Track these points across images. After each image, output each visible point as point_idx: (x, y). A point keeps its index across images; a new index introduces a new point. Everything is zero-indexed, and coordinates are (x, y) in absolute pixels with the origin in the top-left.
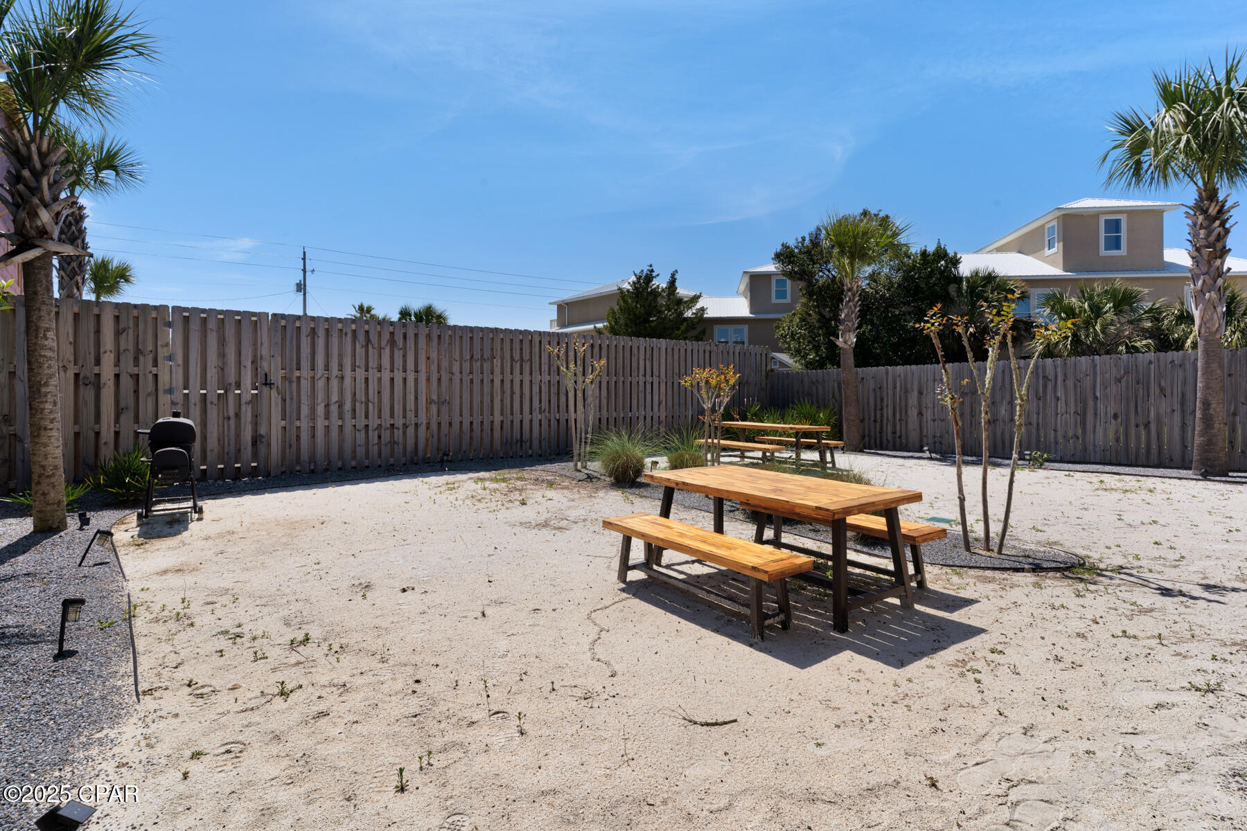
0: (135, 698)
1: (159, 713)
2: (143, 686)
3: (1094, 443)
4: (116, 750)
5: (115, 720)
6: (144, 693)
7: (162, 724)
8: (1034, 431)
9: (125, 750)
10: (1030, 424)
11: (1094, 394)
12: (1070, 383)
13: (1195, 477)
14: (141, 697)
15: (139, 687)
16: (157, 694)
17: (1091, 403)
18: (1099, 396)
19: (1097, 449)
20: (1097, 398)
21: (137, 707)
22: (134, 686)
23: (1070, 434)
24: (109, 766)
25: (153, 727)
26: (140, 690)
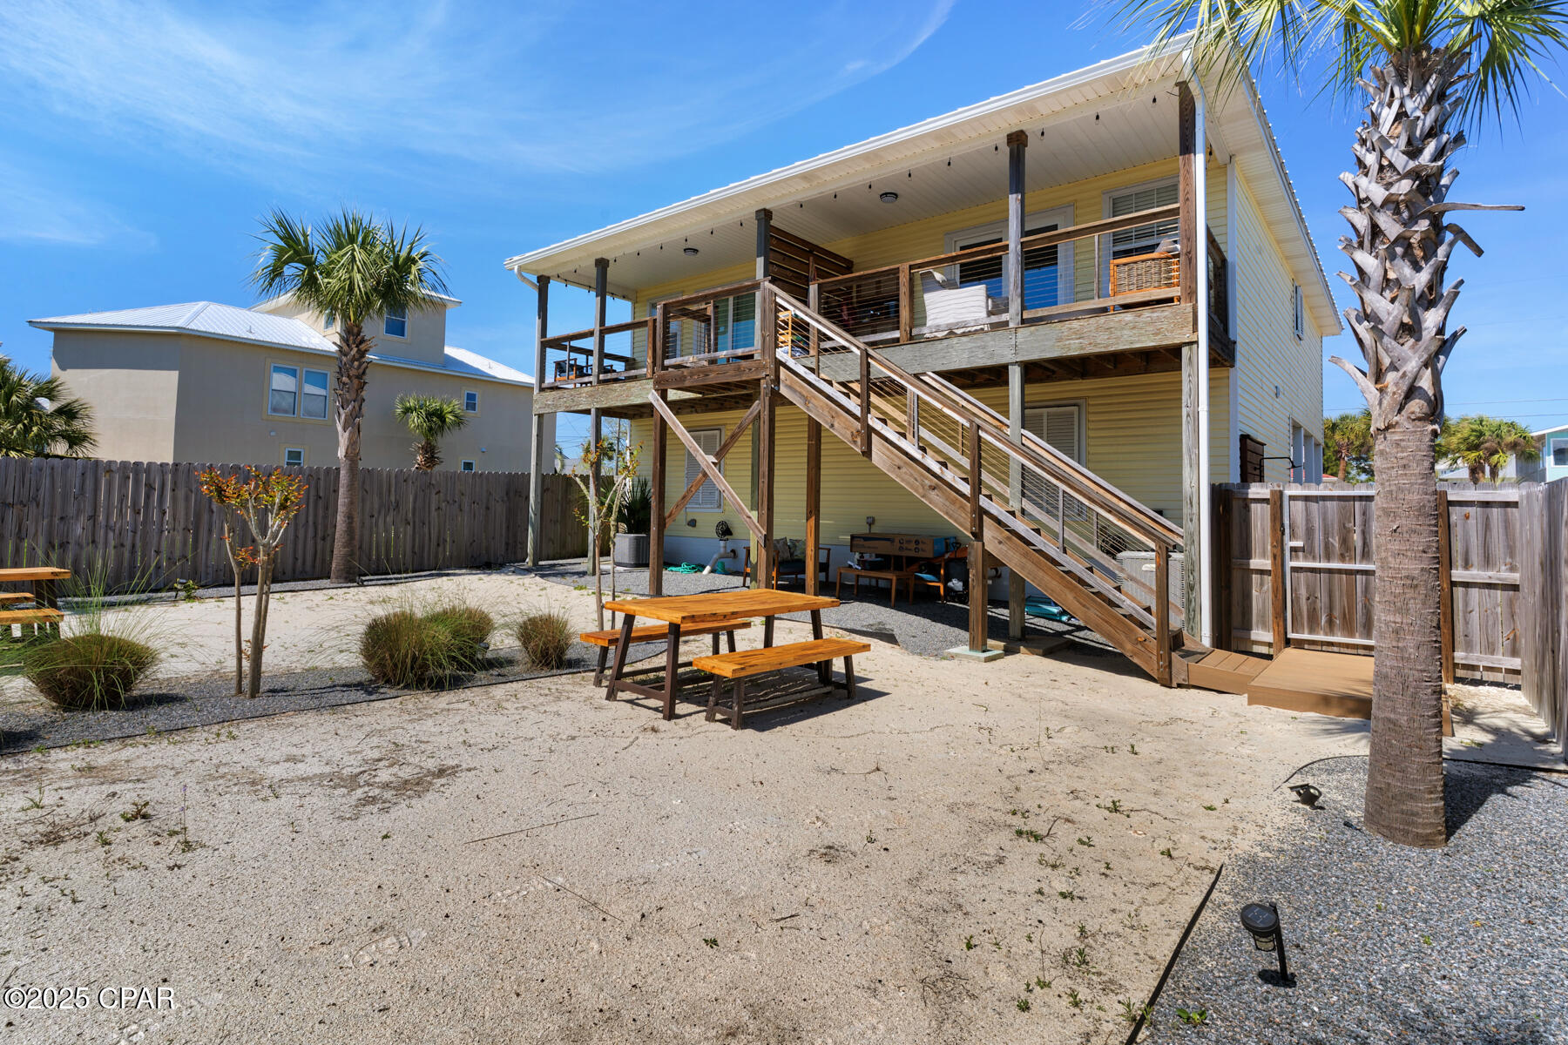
0: (1223, 872)
1: (1214, 845)
2: (1208, 878)
3: (206, 563)
4: (1260, 838)
5: (1252, 860)
6: (1212, 871)
7: (1218, 836)
8: (127, 555)
9: (1255, 835)
10: (122, 545)
11: (210, 507)
12: (181, 493)
13: (332, 586)
14: (1218, 868)
15: (1212, 880)
16: (1203, 864)
17: (205, 517)
18: (215, 510)
19: (210, 570)
20: (213, 512)
21: (1227, 862)
22: (1217, 886)
23: (177, 553)
24: (1268, 830)
25: (1225, 838)
26: (1214, 876)
